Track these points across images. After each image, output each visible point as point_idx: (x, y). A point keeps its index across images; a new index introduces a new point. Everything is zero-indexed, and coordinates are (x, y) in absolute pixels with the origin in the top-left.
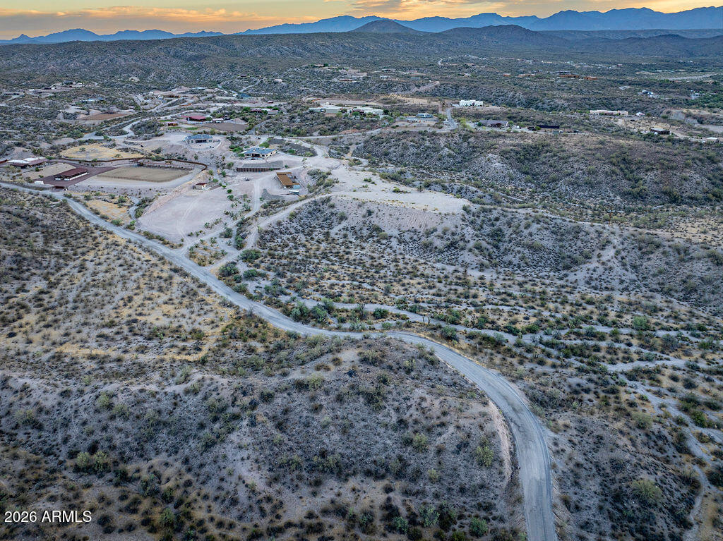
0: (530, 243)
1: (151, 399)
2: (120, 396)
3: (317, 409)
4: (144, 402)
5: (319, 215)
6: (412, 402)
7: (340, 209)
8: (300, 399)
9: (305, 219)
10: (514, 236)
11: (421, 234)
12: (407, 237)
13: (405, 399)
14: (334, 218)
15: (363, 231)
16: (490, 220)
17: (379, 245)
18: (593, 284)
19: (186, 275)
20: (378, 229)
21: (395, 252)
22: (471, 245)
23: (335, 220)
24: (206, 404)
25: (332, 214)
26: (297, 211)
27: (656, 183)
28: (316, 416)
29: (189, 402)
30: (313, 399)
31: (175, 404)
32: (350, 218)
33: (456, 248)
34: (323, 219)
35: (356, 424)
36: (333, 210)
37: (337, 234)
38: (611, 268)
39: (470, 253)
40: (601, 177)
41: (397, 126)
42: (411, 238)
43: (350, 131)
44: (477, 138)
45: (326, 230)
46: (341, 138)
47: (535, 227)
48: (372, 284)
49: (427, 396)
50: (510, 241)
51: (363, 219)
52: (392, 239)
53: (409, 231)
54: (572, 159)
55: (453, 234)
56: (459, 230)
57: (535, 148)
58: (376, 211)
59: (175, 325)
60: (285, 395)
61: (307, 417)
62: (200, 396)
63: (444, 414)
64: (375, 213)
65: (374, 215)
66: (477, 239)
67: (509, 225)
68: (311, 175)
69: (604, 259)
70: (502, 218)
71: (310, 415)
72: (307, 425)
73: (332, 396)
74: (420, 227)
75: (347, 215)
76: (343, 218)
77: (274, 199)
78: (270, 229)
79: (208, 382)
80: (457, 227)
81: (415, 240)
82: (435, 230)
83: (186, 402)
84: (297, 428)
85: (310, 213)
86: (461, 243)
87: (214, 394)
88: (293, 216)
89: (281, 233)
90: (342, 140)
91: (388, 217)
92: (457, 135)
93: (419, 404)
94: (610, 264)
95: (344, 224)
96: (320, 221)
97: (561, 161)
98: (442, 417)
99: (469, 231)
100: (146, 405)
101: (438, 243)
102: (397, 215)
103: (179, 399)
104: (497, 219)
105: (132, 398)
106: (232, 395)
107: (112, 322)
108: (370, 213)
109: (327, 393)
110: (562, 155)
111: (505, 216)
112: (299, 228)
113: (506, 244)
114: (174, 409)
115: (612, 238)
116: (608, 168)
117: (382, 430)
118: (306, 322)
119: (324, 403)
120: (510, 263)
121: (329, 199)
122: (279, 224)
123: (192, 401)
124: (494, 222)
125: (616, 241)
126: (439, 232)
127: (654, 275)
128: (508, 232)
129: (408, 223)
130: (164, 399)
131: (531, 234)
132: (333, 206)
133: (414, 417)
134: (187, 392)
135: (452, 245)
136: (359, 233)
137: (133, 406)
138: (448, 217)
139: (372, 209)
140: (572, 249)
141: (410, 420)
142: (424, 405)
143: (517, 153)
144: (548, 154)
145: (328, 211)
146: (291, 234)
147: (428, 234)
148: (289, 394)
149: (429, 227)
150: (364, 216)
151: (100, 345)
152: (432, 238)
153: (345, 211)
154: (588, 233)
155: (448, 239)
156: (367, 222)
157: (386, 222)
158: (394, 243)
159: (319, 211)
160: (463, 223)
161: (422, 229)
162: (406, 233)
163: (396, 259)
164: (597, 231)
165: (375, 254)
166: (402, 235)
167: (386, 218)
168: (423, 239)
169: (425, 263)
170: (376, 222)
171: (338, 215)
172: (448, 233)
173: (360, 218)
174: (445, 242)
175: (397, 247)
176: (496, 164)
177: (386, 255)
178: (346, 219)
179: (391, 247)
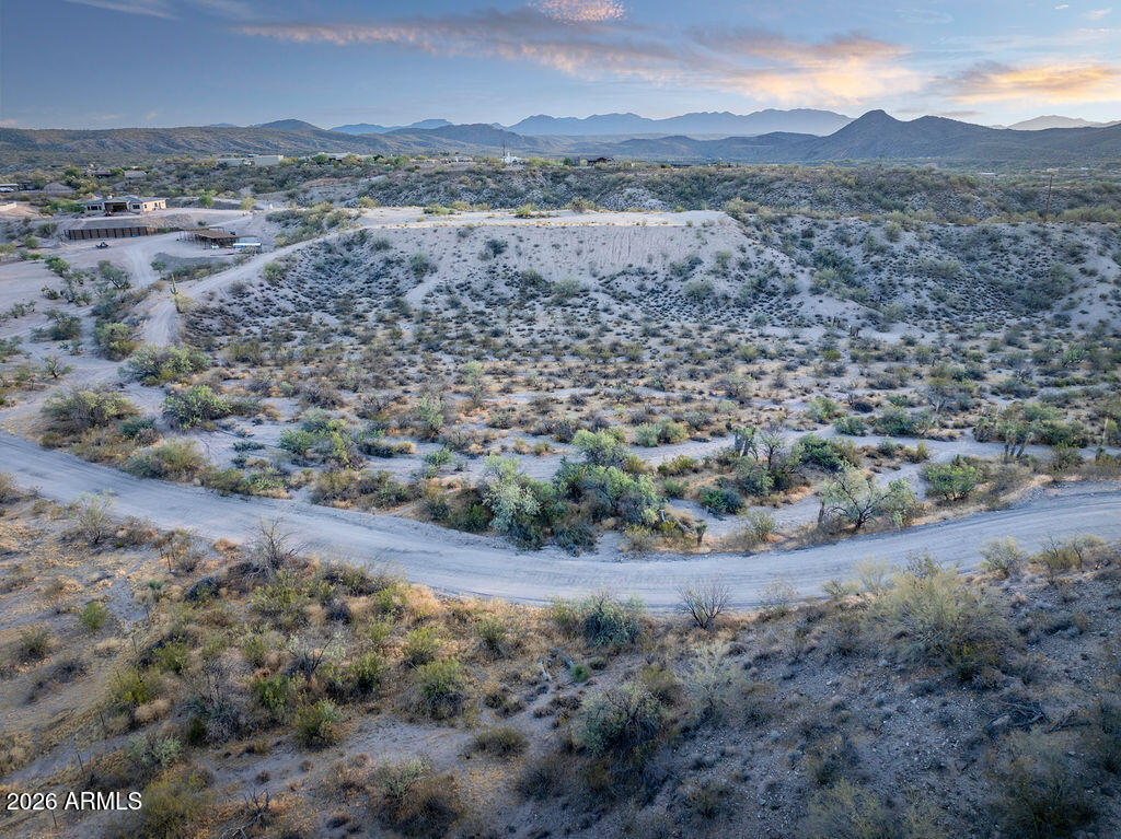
0: (925, 266)
5: (347, 270)
7: (406, 250)
9: (310, 283)
10: (876, 258)
11: (661, 278)
12: (629, 285)
14: (396, 271)
15: (496, 290)
16: (794, 237)
17: (569, 309)
20: (534, 281)
21: (625, 317)
22: (804, 280)
23: (401, 276)
25: (389, 262)
26: (283, 265)
32: (443, 267)
33: (771, 294)
34: (364, 277)
36: (389, 254)
37: (426, 302)
39: (818, 297)
42: (641, 288)
43: (319, 182)
44: (577, 175)
45: (389, 299)
46: (306, 191)
51: (486, 264)
52: (593, 295)
53: (624, 273)
55: (744, 265)
56: (751, 254)
58: (513, 242)
64: (512, 245)
65: (510, 251)
66: (806, 270)
67: (844, 241)
70: (817, 231)
74: (650, 261)
75: (433, 261)
76: (421, 269)
78: (214, 305)
80: (743, 250)
81: (653, 291)
82: (694, 262)
85: (318, 268)
86: (777, 282)
88: (275, 276)
89: (251, 313)
90: (309, 196)
91: (553, 251)
92: (538, 173)
95: (431, 282)
96: (359, 283)
101: (721, 286)
102: (575, 245)
104: (808, 234)
108: (497, 248)
111: (823, 227)
112: (304, 299)
121: (363, 238)
122: (239, 291)
124: (807, 241)
126: (709, 262)
128: (856, 254)
129: (614, 260)
131: (912, 251)
132: (382, 246)
135: (760, 289)
136: (487, 294)
138: (713, 229)
139: (498, 237)
143: (674, 186)
144: (726, 184)
145: (377, 259)
146: (285, 313)
147: (682, 272)
149: (671, 260)
150: (484, 257)
152: (698, 278)
153: (425, 251)
154: (1017, 239)
155: (739, 278)
156: (500, 270)
157: (551, 263)
158: (603, 300)
159: (346, 262)
160: (750, 241)
161: (657, 265)
162: (621, 280)
163: (646, 330)
164: (1034, 233)
165: (580, 327)
166: (612, 284)
167: (547, 254)
168: (675, 285)
169: (732, 331)
170: (523, 266)
171: (407, 264)
172: (732, 264)
173: (474, 263)
174: (739, 285)
175: (619, 309)
176: (651, 200)
177: (610, 325)
178: (434, 270)
179: (606, 310)
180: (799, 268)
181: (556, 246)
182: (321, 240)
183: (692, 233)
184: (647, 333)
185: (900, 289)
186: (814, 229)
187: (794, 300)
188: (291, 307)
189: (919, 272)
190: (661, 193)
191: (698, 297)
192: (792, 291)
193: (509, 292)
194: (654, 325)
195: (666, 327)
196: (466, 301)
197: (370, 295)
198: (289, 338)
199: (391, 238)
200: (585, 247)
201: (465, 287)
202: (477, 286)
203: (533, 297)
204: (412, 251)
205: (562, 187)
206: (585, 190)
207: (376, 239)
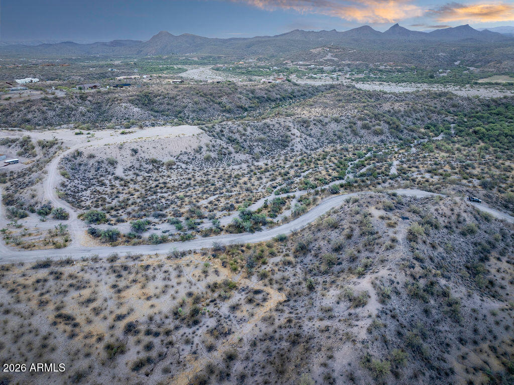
0: (257, 138)
1: (382, 331)
2: (370, 352)
3: (433, 247)
4: (384, 336)
5: (82, 168)
7: (100, 156)
8: (422, 247)
10: (244, 137)
11: (193, 154)
12: (185, 158)
14: (103, 165)
15: (144, 167)
16: (219, 133)
17: (175, 170)
18: (309, 148)
19: (69, 262)
20: (155, 161)
21: (194, 170)
22: (231, 149)
23: (107, 167)
24: (404, 296)
25: (99, 162)
26: (61, 171)
27: (230, 103)
29: (396, 307)
30: (424, 242)
31: (393, 317)
32: (119, 159)
33: (225, 154)
36: (97, 159)
37: (126, 175)
38: (306, 138)
39: (238, 154)
42: (189, 158)
44: (92, 96)
45: (111, 176)
48: (231, 191)
52: (177, 164)
53: (181, 154)
54: (178, 97)
55: (214, 146)
56: (213, 142)
57: (145, 96)
58: (139, 148)
59: (183, 296)
62: (393, 296)
65: (140, 152)
66: (230, 145)
67: (232, 132)
69: (298, 135)
70: (224, 130)
71: (437, 252)
74: (186, 149)
75: (114, 159)
76: (113, 163)
78: (62, 193)
79: (378, 282)
80: (211, 141)
81: (193, 159)
82: (201, 148)
83: (394, 309)
86: (224, 150)
87: (397, 286)
91: (154, 149)
92: (74, 97)
93: (439, 214)
94: (303, 137)
95: (120, 167)
96: (93, 172)
97: (173, 101)
99: (219, 141)
101: (213, 155)
103: (388, 312)
104: (222, 131)
108: (135, 151)
111: (225, 128)
112: (83, 183)
113: (245, 143)
114: (398, 321)
115: (287, 124)
116: (203, 99)
119: (428, 241)
120: (262, 153)
121: (79, 153)
122: (63, 185)
123: (395, 303)
124: (223, 133)
125: (291, 125)
126: (205, 148)
127: (321, 136)
128: (237, 136)
129: (175, 149)
130: (383, 322)
131: (252, 134)
132: (92, 156)
134: (382, 302)
135: (221, 153)
136: (142, 168)
137: (387, 348)
139: (134, 146)
140: (276, 136)
141: (447, 224)
143: (139, 100)
144: (158, 97)
147: (198, 151)
149: (193, 148)
150: (132, 155)
153: (109, 157)
155: (214, 151)
156: (140, 159)
157: (155, 153)
159: (80, 165)
160: (211, 138)
161: (189, 150)
162: (181, 156)
163: (204, 173)
165: (186, 176)
166: (179, 158)
167: (153, 151)
168: (198, 156)
170: (147, 156)
171: (106, 162)
172: (210, 146)
173: (130, 158)
174: (216, 153)
175: (190, 167)
176: (135, 109)
177: (193, 174)
178: (117, 162)
179: (186, 169)
180: (228, 144)
181: (155, 148)
182: (61, 157)
183: (195, 138)
184: (206, 174)
185: (254, 147)
186: (223, 129)
187: (232, 156)
188: (84, 187)
190: (137, 104)
191: (208, 159)
192: (230, 153)
193: (151, 167)
195: (208, 171)
196: (138, 172)
197: (102, 176)
199: (93, 153)
200: (164, 147)
201: (132, 167)
202: (137, 166)
203: (159, 167)
204: (104, 157)
205: (87, 102)
206: (99, 103)
207: (86, 154)
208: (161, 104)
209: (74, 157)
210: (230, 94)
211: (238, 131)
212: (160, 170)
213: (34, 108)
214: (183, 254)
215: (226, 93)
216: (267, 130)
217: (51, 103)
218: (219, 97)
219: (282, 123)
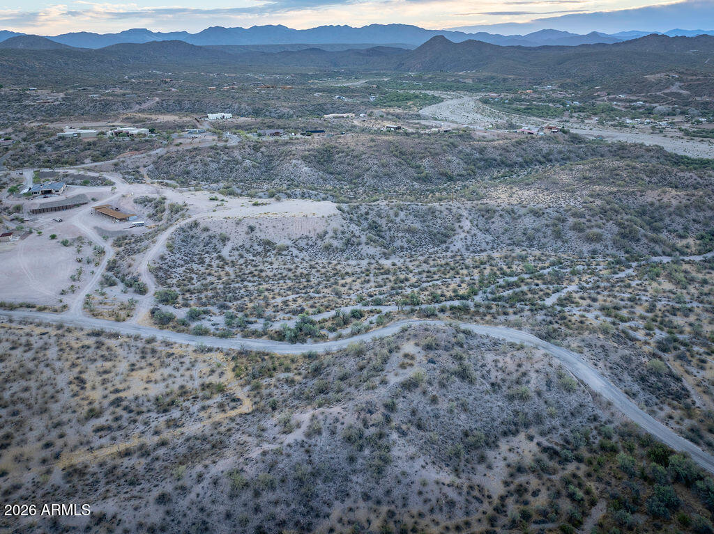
0: (406, 227)
1: (280, 458)
2: (246, 468)
3: (434, 400)
4: (276, 463)
5: (193, 240)
6: (489, 367)
7: (215, 230)
8: (415, 397)
9: (183, 248)
10: (390, 225)
11: (314, 240)
12: (302, 243)
13: (481, 367)
14: (214, 241)
15: (255, 248)
16: (362, 215)
17: (283, 257)
18: (471, 249)
19: (116, 336)
20: (269, 243)
21: (303, 259)
22: (364, 239)
23: (217, 243)
24: (339, 437)
25: (210, 237)
26: (170, 242)
27: (432, 167)
28: (438, 407)
29: (320, 444)
30: (424, 393)
31: (307, 451)
32: (232, 237)
33: (352, 245)
34: (202, 244)
35: (467, 400)
36: (210, 233)
37: (230, 256)
38: (475, 235)
39: (367, 246)
40: (393, 169)
41: (181, 143)
42: (307, 244)
43: (127, 154)
44: (267, 147)
45: (215, 255)
46: (123, 162)
47: (402, 214)
48: (319, 292)
49: (498, 358)
50: (390, 229)
51: (249, 236)
52: (290, 249)
53: (301, 238)
54: (364, 156)
55: (343, 233)
56: (345, 227)
57: (326, 151)
58: (258, 226)
59: (176, 387)
60: (402, 399)
61: (432, 410)
62: (325, 434)
63: (519, 366)
64: (257, 227)
65: (257, 230)
66: (365, 233)
67: (379, 216)
68: (141, 203)
69: (466, 228)
70: (370, 212)
71: (433, 407)
72: (437, 417)
73: (436, 385)
74: (310, 232)
75: (228, 235)
76: (224, 239)
77: (120, 235)
78: (157, 265)
79: (321, 417)
80: (343, 226)
81: (311, 246)
82: (326, 233)
83: (315, 445)
84: (432, 423)
85: (183, 241)
86: (354, 239)
87: (339, 426)
88: (170, 247)
89: (171, 267)
90: (125, 164)
91: (273, 229)
92: (246, 146)
93: (496, 366)
94: (473, 232)
95: (229, 245)
96: (201, 246)
97: (356, 160)
98: (519, 369)
99: (353, 227)
100: (281, 466)
101: (335, 243)
102: (281, 226)
103: (306, 446)
104: (367, 213)
105: (261, 465)
106: (358, 417)
107: (91, 410)
108: (252, 229)
109: (430, 383)
110: (355, 154)
111: (373, 210)
112: (184, 258)
113: (388, 233)
114: (310, 456)
115: (460, 212)
116: (395, 160)
117: (488, 397)
118: (304, 341)
119: (435, 393)
120: (402, 248)
121: (196, 224)
122: (161, 257)
123: (322, 441)
124: (367, 216)
125: (465, 213)
126: (331, 234)
127: (503, 234)
128: (383, 222)
129: (297, 232)
130: (291, 452)
131: (403, 221)
132: (206, 230)
133: (499, 377)
134: (309, 435)
135: (348, 243)
136: (251, 250)
137: (269, 472)
138: (331, 218)
139: (252, 223)
140: (437, 226)
141: (499, 381)
142: (500, 365)
143: (315, 157)
144: (340, 154)
145: (205, 235)
146: (182, 266)
147: (322, 237)
148: (404, 397)
149: (317, 232)
150: (247, 233)
151: (114, 439)
152: (327, 240)
153: (223, 232)
154: (441, 212)
155: (341, 239)
156: (254, 238)
157: (273, 234)
158: (295, 252)
159: (193, 237)
160: (345, 222)
161: (312, 234)
162: (300, 241)
163: (311, 265)
164: (447, 209)
165: (289, 266)
166: (297, 243)
167: (271, 230)
168: (319, 243)
169: (339, 263)
170: (263, 236)
171: (218, 237)
172: (339, 233)
173: (244, 236)
174: (341, 241)
175: (301, 255)
176: (305, 168)
177: (298, 264)
178: (229, 239)
179: (296, 257)
180: (363, 232)
181: (274, 227)
182: (178, 226)
184: (312, 267)
185: (396, 239)
187: (360, 247)
188: (183, 263)
189: (404, 231)
190: (309, 162)
191: (328, 248)
192: (359, 244)
193: (260, 249)
194: (313, 263)
195: (317, 263)
196: (244, 253)
197: (207, 252)
198: (192, 279)
199: (209, 226)
200: (285, 227)
201: (242, 247)
202: (247, 246)
203: (269, 250)
204: (218, 231)
205: (259, 154)
206: (272, 156)
207: (202, 226)
208: (341, 163)
209: (191, 228)
210: (437, 154)
211: (388, 216)
212: (269, 254)
213: (198, 158)
214: (210, 350)
215: (431, 153)
216: (430, 217)
217: (218, 153)
218: (421, 159)
219: (454, 211)
